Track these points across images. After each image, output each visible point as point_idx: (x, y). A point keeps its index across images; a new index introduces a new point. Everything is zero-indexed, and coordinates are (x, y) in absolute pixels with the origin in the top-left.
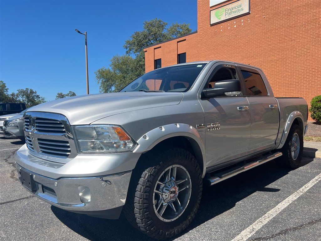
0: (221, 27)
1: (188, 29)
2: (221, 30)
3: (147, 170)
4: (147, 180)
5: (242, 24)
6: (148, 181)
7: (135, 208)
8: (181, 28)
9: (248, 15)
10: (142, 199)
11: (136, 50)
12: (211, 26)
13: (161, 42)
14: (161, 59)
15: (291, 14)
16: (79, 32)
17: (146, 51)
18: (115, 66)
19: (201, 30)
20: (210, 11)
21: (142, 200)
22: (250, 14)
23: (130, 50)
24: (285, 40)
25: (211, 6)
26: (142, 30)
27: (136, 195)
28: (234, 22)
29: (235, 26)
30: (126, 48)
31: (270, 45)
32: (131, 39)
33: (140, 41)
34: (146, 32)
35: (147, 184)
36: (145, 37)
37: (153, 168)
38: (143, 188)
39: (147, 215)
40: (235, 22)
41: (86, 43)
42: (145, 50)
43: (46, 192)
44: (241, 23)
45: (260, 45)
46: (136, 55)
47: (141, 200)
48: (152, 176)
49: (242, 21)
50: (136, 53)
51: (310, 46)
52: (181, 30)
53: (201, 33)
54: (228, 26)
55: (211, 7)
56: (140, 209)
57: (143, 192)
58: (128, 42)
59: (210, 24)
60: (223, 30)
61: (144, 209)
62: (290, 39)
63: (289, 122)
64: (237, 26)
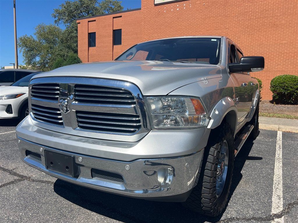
0: (165, 8)
1: (120, 6)
2: (165, 11)
3: (215, 146)
5: (185, 8)
6: (217, 158)
7: (203, 188)
8: (113, 5)
9: (190, 1)
10: (213, 178)
11: (66, 21)
12: (155, 6)
13: (93, 16)
14: (95, 32)
15: (227, 4)
17: (79, 23)
18: (41, 35)
19: (145, 8)
21: (213, 179)
23: (59, 20)
24: (220, 27)
27: (205, 174)
29: (178, 9)
30: (55, 17)
31: (208, 30)
32: (61, 9)
33: (71, 12)
34: (78, 3)
36: (77, 8)
37: (219, 144)
40: (178, 5)
42: (78, 21)
46: (66, 26)
47: (212, 178)
49: (184, 5)
51: (241, 35)
52: (113, 7)
53: (145, 12)
54: (171, 8)
56: (210, 189)
57: (213, 171)
58: (57, 11)
59: (154, 4)
60: (166, 11)
62: (225, 27)
63: (257, 99)
64: (179, 9)
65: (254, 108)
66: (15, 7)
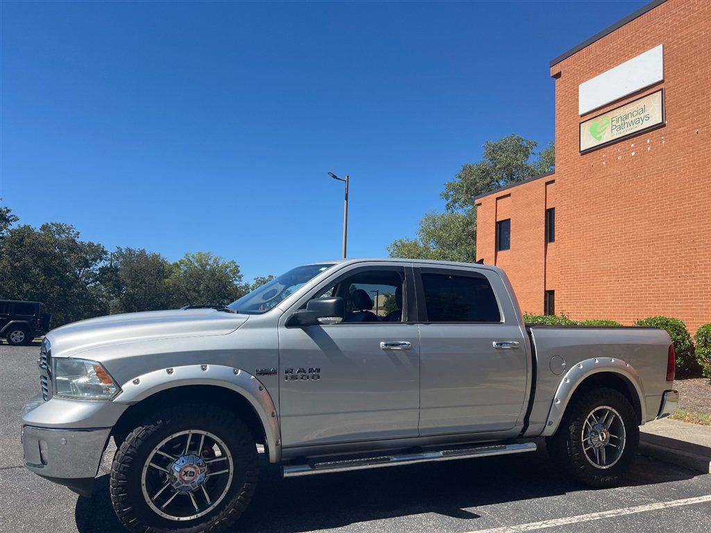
0: (604, 156)
2: (604, 163)
3: (136, 430)
5: (649, 149)
9: (662, 129)
11: (463, 203)
12: (581, 155)
14: (510, 219)
16: (334, 177)
17: (480, 204)
18: (428, 233)
19: (563, 164)
20: (580, 124)
22: (664, 125)
23: (455, 201)
25: (581, 113)
28: (631, 144)
29: (633, 154)
30: (447, 197)
35: (128, 450)
36: (486, 174)
37: (144, 428)
39: (123, 497)
40: (632, 145)
41: (347, 195)
42: (477, 202)
44: (646, 145)
48: (139, 441)
49: (648, 141)
53: (563, 170)
54: (618, 154)
55: (582, 116)
58: (450, 186)
59: (580, 152)
60: (606, 162)
63: (568, 381)
64: (636, 153)
65: (559, 402)
66: (347, 199)
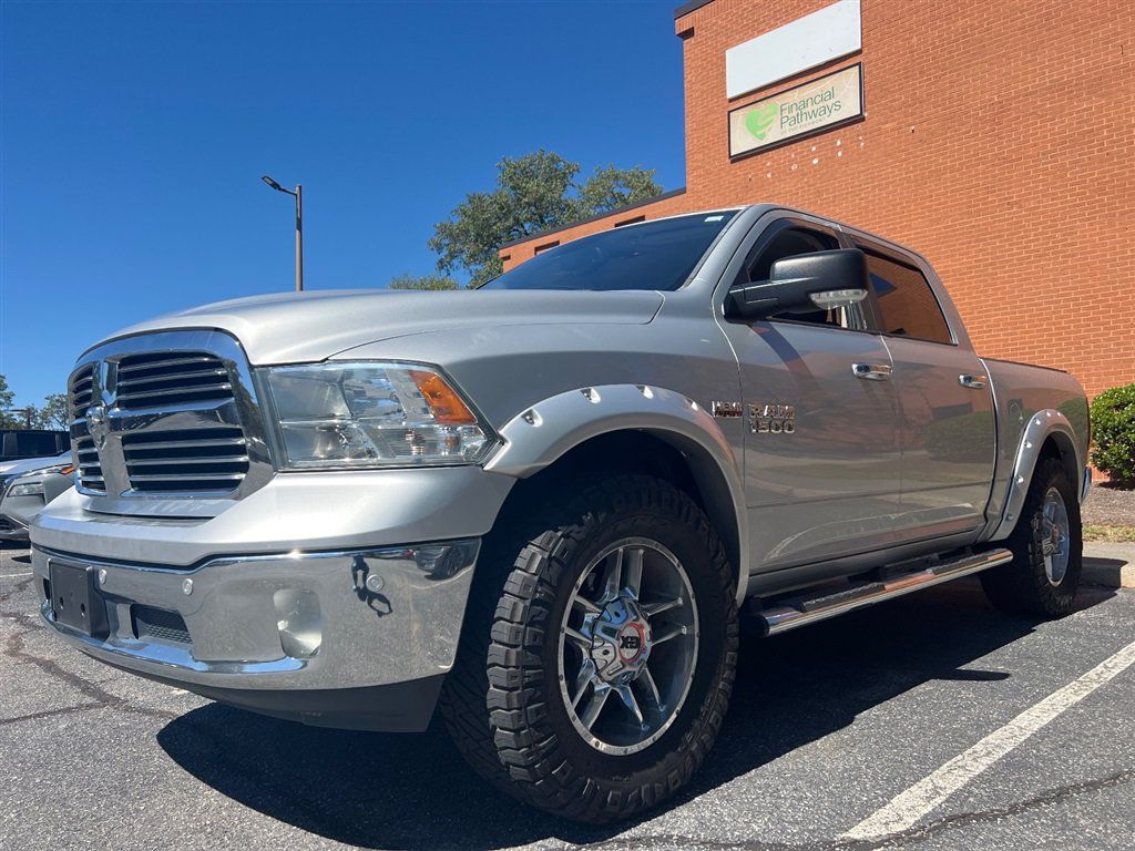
0: (768, 164)
1: (648, 187)
2: (769, 176)
3: (537, 541)
4: (536, 578)
5: (840, 154)
6: (541, 581)
7: (492, 688)
8: (628, 184)
9: (859, 125)
10: (519, 649)
11: (472, 256)
12: (732, 162)
13: (556, 228)
15: (1003, 117)
16: (275, 185)
17: (508, 257)
19: (700, 176)
20: (729, 112)
21: (518, 653)
22: (863, 119)
23: (452, 255)
24: (986, 204)
25: (730, 95)
26: (492, 187)
27: (494, 635)
28: (812, 146)
29: (815, 161)
30: (439, 248)
31: (937, 221)
32: (457, 220)
33: (487, 225)
34: (507, 194)
35: (536, 591)
36: (505, 211)
37: (559, 534)
38: (521, 606)
39: (537, 711)
40: (814, 148)
41: (299, 222)
42: (503, 253)
43: (144, 633)
44: (835, 149)
45: (902, 222)
46: (471, 272)
47: (514, 651)
48: (554, 563)
49: (839, 143)
50: (472, 267)
51: (1075, 222)
52: (626, 192)
53: (700, 187)
54: (792, 162)
55: (731, 100)
56: (510, 690)
57: (521, 623)
58: (443, 229)
59: (730, 157)
60: (773, 174)
61: (525, 687)
62: (1006, 199)
63: (1029, 445)
64: (820, 160)
65: (1021, 480)
66: (300, 228)
